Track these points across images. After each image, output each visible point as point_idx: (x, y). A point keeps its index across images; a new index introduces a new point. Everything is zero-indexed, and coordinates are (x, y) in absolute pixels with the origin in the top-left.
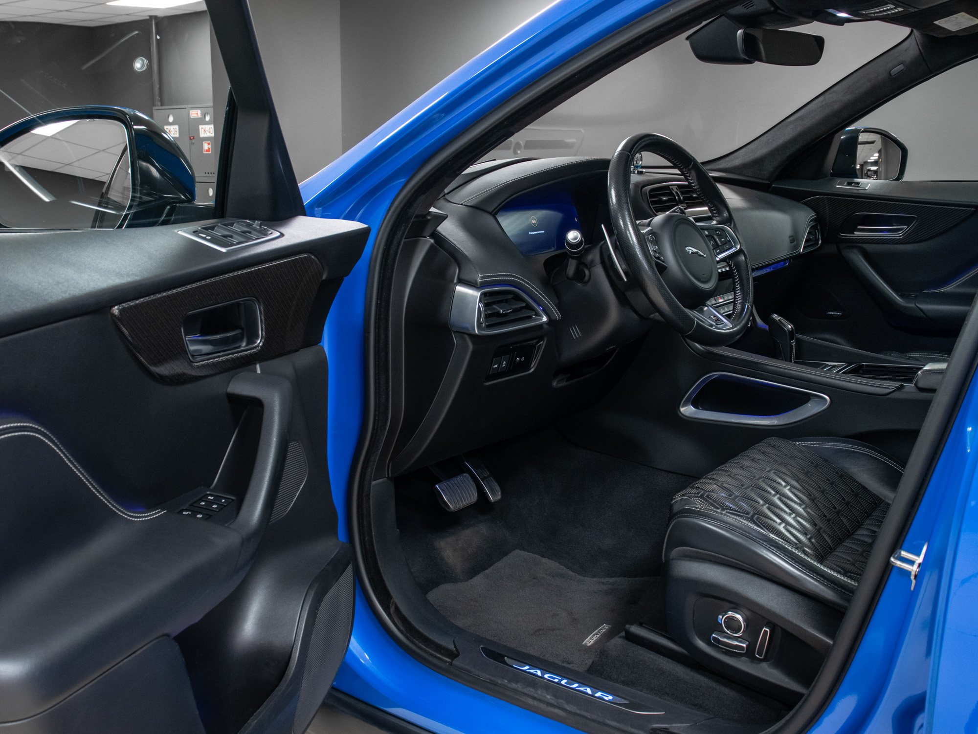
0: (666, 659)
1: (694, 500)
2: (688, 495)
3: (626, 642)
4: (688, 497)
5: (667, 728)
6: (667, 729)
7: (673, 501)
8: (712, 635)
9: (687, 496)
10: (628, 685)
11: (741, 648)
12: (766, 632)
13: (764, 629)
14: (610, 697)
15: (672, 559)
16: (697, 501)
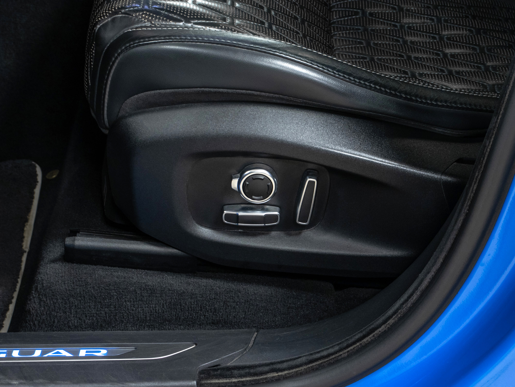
0: (144, 272)
1: (136, 16)
2: (123, 11)
3: (68, 266)
4: (125, 13)
5: (218, 364)
6: (217, 366)
7: (98, 26)
8: (223, 213)
9: (122, 13)
10: (102, 328)
11: (274, 218)
12: (311, 183)
13: (309, 180)
14: (103, 352)
15: (124, 117)
16: (142, 17)
